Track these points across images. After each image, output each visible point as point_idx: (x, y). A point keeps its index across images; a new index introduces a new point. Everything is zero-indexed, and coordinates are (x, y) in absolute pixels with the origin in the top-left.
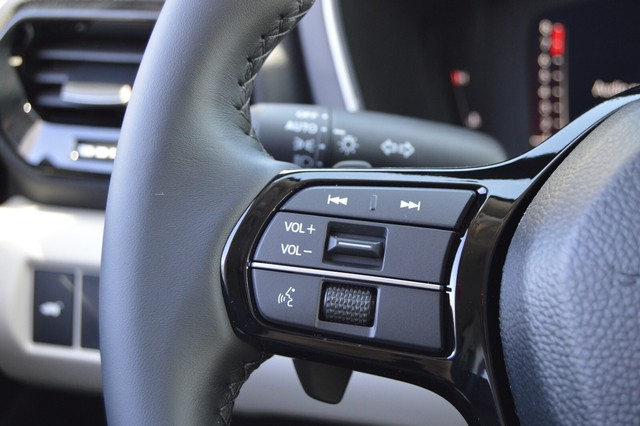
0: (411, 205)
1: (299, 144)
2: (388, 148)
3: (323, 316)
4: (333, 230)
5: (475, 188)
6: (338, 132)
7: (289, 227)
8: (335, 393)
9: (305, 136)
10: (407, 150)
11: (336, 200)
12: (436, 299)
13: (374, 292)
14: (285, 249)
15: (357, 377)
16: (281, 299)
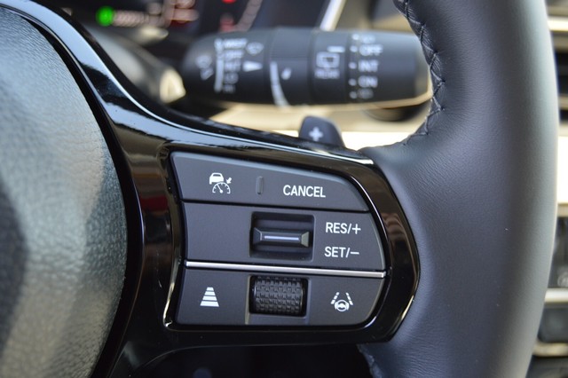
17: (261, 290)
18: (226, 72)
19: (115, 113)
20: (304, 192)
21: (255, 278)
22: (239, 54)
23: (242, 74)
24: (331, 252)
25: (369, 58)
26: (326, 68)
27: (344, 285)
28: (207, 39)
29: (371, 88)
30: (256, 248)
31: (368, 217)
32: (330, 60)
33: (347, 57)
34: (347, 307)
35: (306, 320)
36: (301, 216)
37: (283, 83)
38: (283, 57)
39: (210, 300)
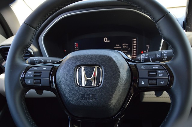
0: (45, 68)
1: (36, 62)
2: (48, 61)
3: (34, 84)
4: (35, 73)
5: (53, 65)
6: (41, 60)
7: (29, 73)
8: (41, 93)
9: (37, 61)
10: (51, 61)
11: (35, 69)
12: (48, 80)
13: (41, 80)
14: (29, 76)
15: (44, 91)
16: (28, 82)
17: (150, 81)
18: (143, 59)
19: (130, 63)
20: (155, 67)
21: (149, 79)
22: (144, 56)
23: (145, 59)
24: (160, 75)
25: (165, 54)
26: (158, 56)
27: (162, 80)
28: (139, 55)
29: (166, 58)
30: (149, 76)
31: (165, 70)
32: (159, 55)
33: (162, 54)
34: (163, 83)
35: (157, 85)
36: (155, 71)
37: (151, 59)
38: (151, 55)
39: (143, 83)
